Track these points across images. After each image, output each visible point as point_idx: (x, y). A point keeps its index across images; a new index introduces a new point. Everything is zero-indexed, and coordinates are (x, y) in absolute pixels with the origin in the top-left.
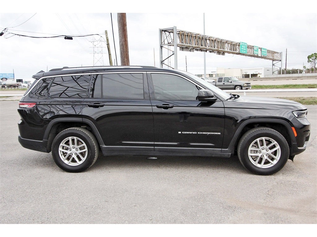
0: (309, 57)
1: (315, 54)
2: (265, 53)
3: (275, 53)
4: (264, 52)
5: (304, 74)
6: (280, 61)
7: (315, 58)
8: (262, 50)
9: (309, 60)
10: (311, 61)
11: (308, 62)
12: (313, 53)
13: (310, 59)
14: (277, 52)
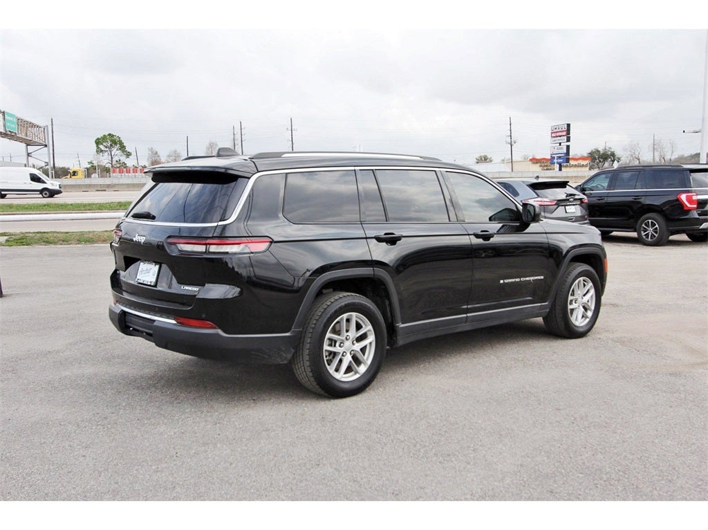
0: (98, 142)
1: (110, 135)
2: (14, 126)
3: (33, 125)
4: (10, 121)
5: (80, 179)
6: (46, 146)
7: (111, 145)
8: (7, 117)
9: (98, 148)
10: (102, 151)
11: (97, 151)
12: (107, 134)
13: (102, 147)
14: (38, 124)
